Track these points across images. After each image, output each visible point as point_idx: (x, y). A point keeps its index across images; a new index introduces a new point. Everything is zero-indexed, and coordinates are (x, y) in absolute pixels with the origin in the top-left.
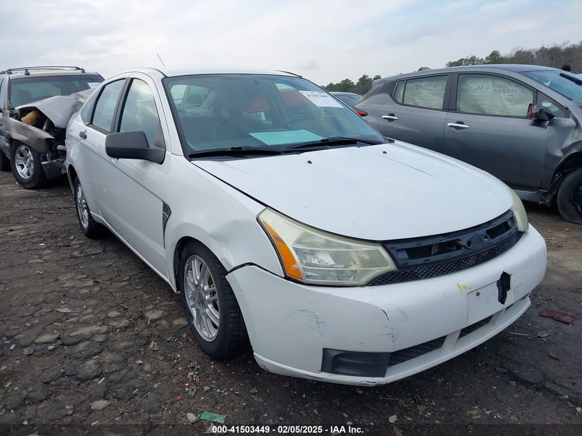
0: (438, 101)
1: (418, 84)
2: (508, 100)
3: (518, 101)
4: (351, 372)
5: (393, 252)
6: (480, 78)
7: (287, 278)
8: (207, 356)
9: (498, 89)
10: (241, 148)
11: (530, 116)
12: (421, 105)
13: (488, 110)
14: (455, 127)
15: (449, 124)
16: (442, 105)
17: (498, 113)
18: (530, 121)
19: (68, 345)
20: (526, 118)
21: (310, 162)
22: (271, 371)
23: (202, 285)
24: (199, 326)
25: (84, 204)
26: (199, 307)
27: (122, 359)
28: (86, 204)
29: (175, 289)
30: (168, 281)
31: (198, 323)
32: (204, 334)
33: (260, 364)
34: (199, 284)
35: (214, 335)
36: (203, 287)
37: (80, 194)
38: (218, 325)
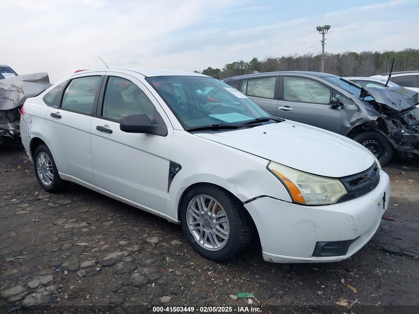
0: (271, 93)
1: (256, 82)
2: (314, 93)
3: (321, 94)
4: (328, 254)
5: (345, 183)
6: (298, 79)
7: (294, 202)
8: (211, 261)
9: (308, 86)
10: (217, 125)
11: (331, 102)
12: (258, 95)
13: (302, 98)
14: (284, 110)
15: (280, 108)
16: (273, 95)
17: (309, 101)
18: (329, 106)
19: (108, 266)
20: (329, 104)
21: (265, 133)
22: (274, 262)
23: (209, 214)
24: (202, 242)
25: (47, 167)
26: (204, 229)
27: (156, 270)
28: (50, 167)
29: (176, 220)
30: (165, 215)
31: (200, 241)
32: (208, 246)
33: (266, 258)
34: (206, 213)
35: (220, 246)
36: (211, 215)
37: (42, 160)
38: (226, 238)
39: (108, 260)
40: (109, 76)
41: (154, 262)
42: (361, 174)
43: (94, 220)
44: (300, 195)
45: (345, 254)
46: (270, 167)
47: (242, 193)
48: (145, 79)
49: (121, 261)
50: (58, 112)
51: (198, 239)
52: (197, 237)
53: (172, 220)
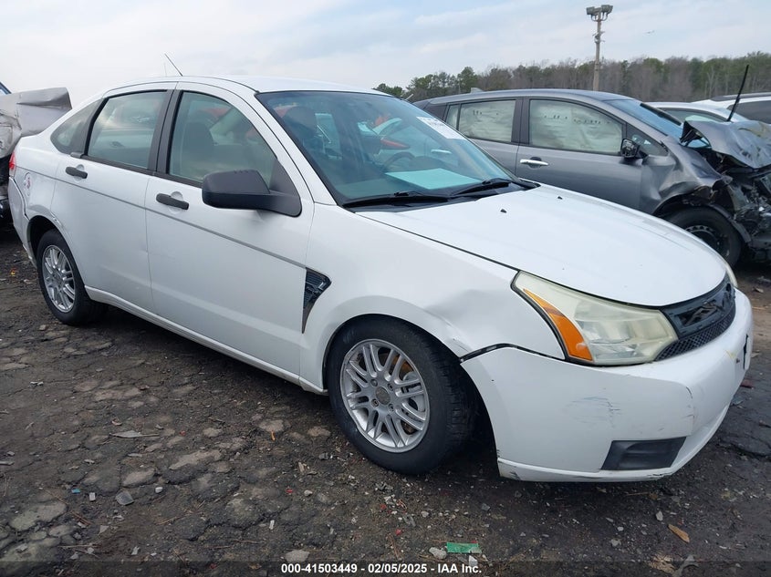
0: (505, 132)
1: (476, 110)
2: (591, 133)
3: (602, 135)
4: (636, 466)
5: (672, 318)
6: (554, 104)
7: (567, 360)
9: (577, 119)
10: (405, 194)
11: (624, 151)
12: (480, 136)
13: (566, 144)
14: (530, 164)
15: (523, 161)
16: (510, 137)
17: (580, 149)
18: (620, 158)
19: (180, 483)
20: (619, 154)
21: (503, 211)
22: (522, 479)
23: (388, 378)
24: (371, 433)
25: (63, 275)
26: (377, 409)
27: (278, 492)
28: (69, 276)
29: (319, 389)
30: (296, 377)
31: (368, 430)
32: (384, 443)
33: (504, 471)
34: (381, 377)
35: (407, 443)
36: (392, 380)
37: (52, 260)
38: (421, 428)
39: (181, 469)
40: (182, 92)
41: (275, 475)
42: (703, 300)
43: (155, 383)
44: (582, 344)
45: (668, 464)
46: (518, 284)
47: (456, 337)
48: (255, 96)
49: (206, 471)
50: (81, 166)
51: (365, 428)
52: (362, 423)
53: (311, 387)
